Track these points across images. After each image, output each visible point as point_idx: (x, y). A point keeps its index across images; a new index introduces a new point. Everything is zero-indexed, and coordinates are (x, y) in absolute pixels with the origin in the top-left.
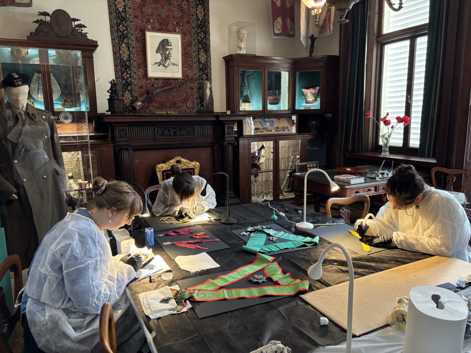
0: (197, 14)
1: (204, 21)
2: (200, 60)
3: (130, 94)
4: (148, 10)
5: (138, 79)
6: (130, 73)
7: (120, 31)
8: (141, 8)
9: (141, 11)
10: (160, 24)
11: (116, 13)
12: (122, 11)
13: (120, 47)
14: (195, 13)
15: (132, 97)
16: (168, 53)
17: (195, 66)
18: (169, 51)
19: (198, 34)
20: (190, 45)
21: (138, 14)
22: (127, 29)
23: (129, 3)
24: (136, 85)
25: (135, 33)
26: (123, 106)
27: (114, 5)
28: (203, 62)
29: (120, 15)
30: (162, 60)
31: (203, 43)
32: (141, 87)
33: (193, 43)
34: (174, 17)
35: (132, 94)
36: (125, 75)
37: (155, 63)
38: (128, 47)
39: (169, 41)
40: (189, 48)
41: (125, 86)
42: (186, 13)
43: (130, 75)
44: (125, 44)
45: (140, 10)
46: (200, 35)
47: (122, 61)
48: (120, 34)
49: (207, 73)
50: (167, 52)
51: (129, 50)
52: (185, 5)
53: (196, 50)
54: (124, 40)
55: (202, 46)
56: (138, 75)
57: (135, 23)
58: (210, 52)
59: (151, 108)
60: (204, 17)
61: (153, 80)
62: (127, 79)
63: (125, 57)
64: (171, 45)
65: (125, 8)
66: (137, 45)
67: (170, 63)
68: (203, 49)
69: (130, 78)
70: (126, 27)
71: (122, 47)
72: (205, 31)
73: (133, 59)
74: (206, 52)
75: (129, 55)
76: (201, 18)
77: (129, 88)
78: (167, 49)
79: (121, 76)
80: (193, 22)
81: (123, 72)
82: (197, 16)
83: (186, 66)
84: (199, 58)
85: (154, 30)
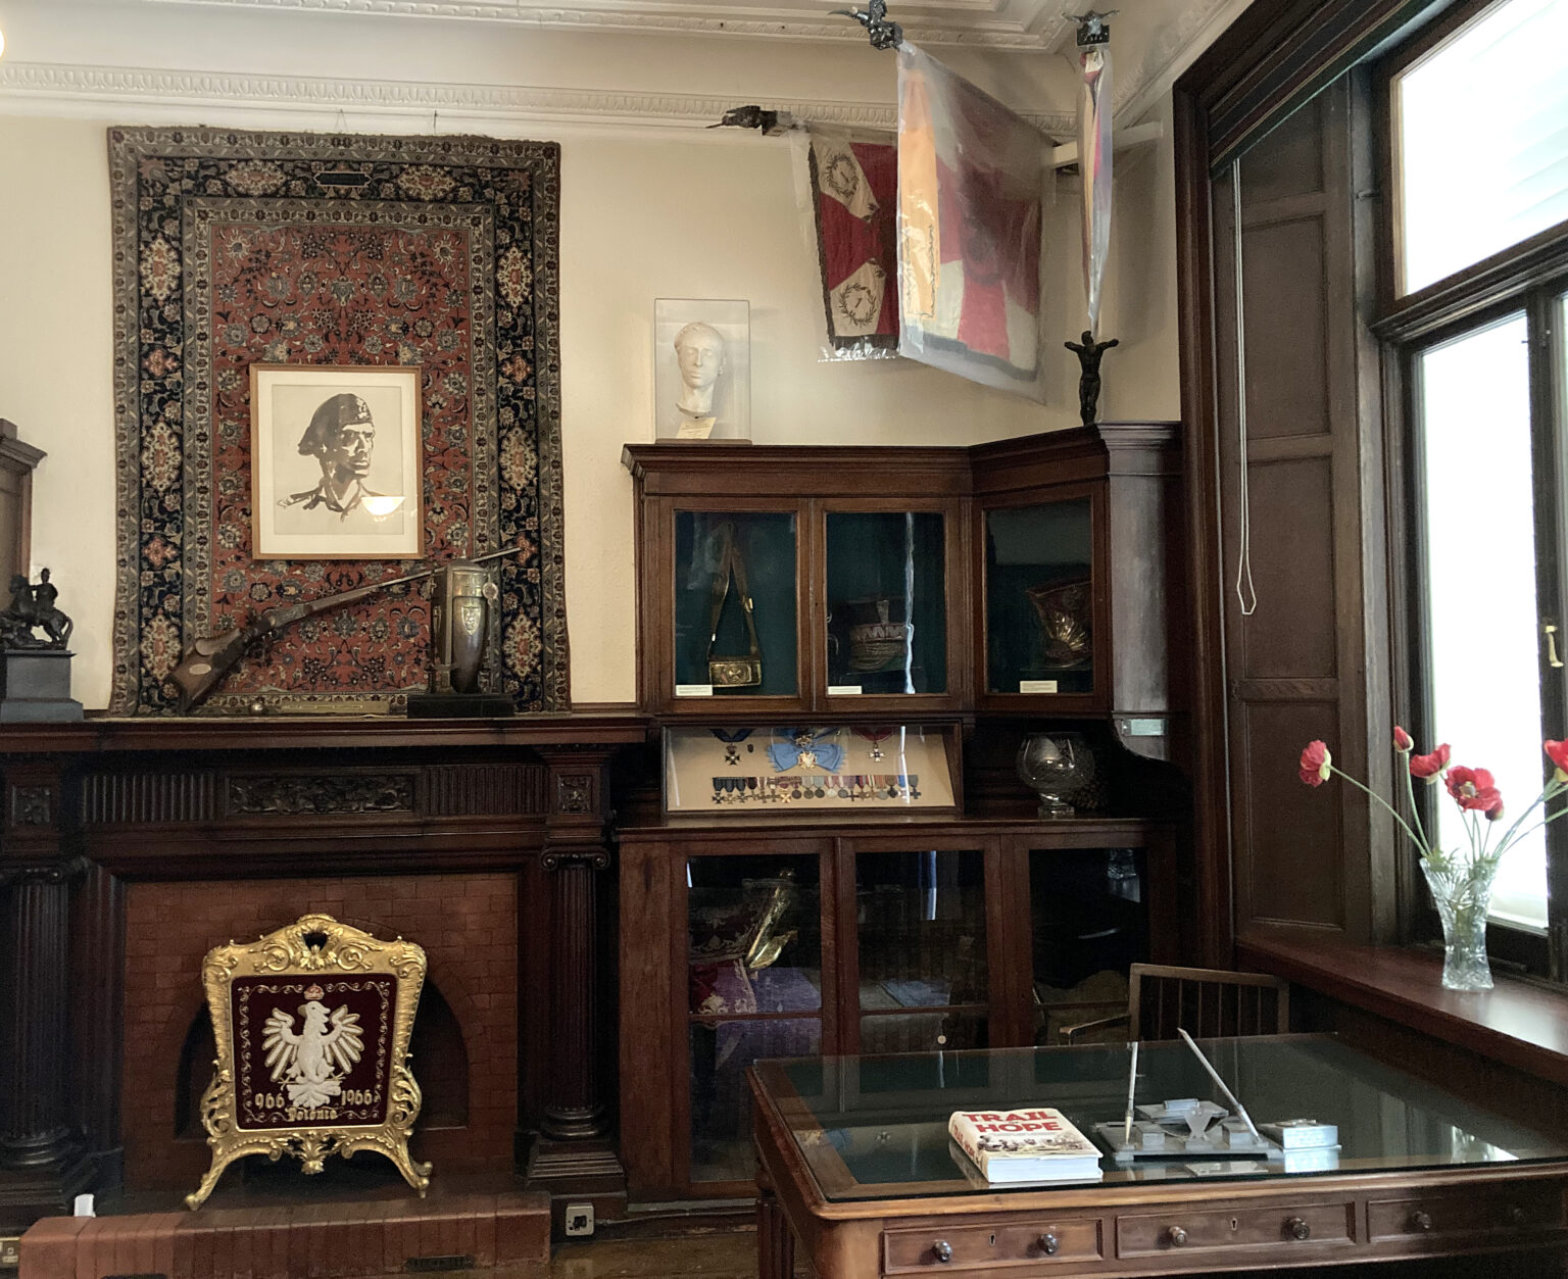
0: (497, 285)
1: (528, 312)
2: (507, 476)
3: (173, 629)
4: (276, 286)
5: (213, 564)
6: (178, 542)
7: (152, 377)
8: (248, 281)
9: (249, 291)
10: (326, 338)
11: (140, 307)
12: (168, 298)
13: (142, 440)
14: (488, 281)
15: (181, 642)
16: (352, 454)
17: (481, 501)
18: (361, 442)
19: (499, 365)
20: (462, 414)
21: (235, 303)
22: (182, 367)
23: (201, 265)
24: (202, 592)
25: (214, 379)
26: (140, 681)
27: (135, 278)
28: (519, 483)
29: (155, 313)
30: (324, 483)
31: (520, 404)
32: (224, 600)
33: (480, 403)
34: (392, 305)
35: (180, 629)
36: (157, 552)
37: (294, 497)
38: (180, 438)
39: (360, 403)
40: (456, 427)
41: (150, 597)
42: (447, 285)
43: (180, 548)
44: (169, 424)
45: (245, 289)
46: (508, 369)
47: (146, 495)
48: (148, 386)
49: (538, 531)
50: (351, 450)
51: (180, 448)
52: (443, 251)
53: (491, 434)
54: (163, 410)
55: (516, 415)
56: (216, 549)
57: (217, 340)
58: (557, 440)
59: (264, 689)
60: (532, 292)
61: (283, 568)
62: (164, 568)
63: (160, 479)
64: (368, 420)
65: (180, 286)
66: (221, 427)
67: (362, 492)
68: (522, 427)
69: (178, 563)
70: (181, 360)
71: (152, 436)
72: (533, 351)
73: (199, 485)
74: (536, 443)
75: (180, 468)
76: (515, 301)
77: (170, 604)
78: (349, 437)
79: (137, 555)
80: (479, 317)
81: (146, 537)
82: (498, 293)
83: (437, 506)
84: (501, 469)
85: (297, 359)
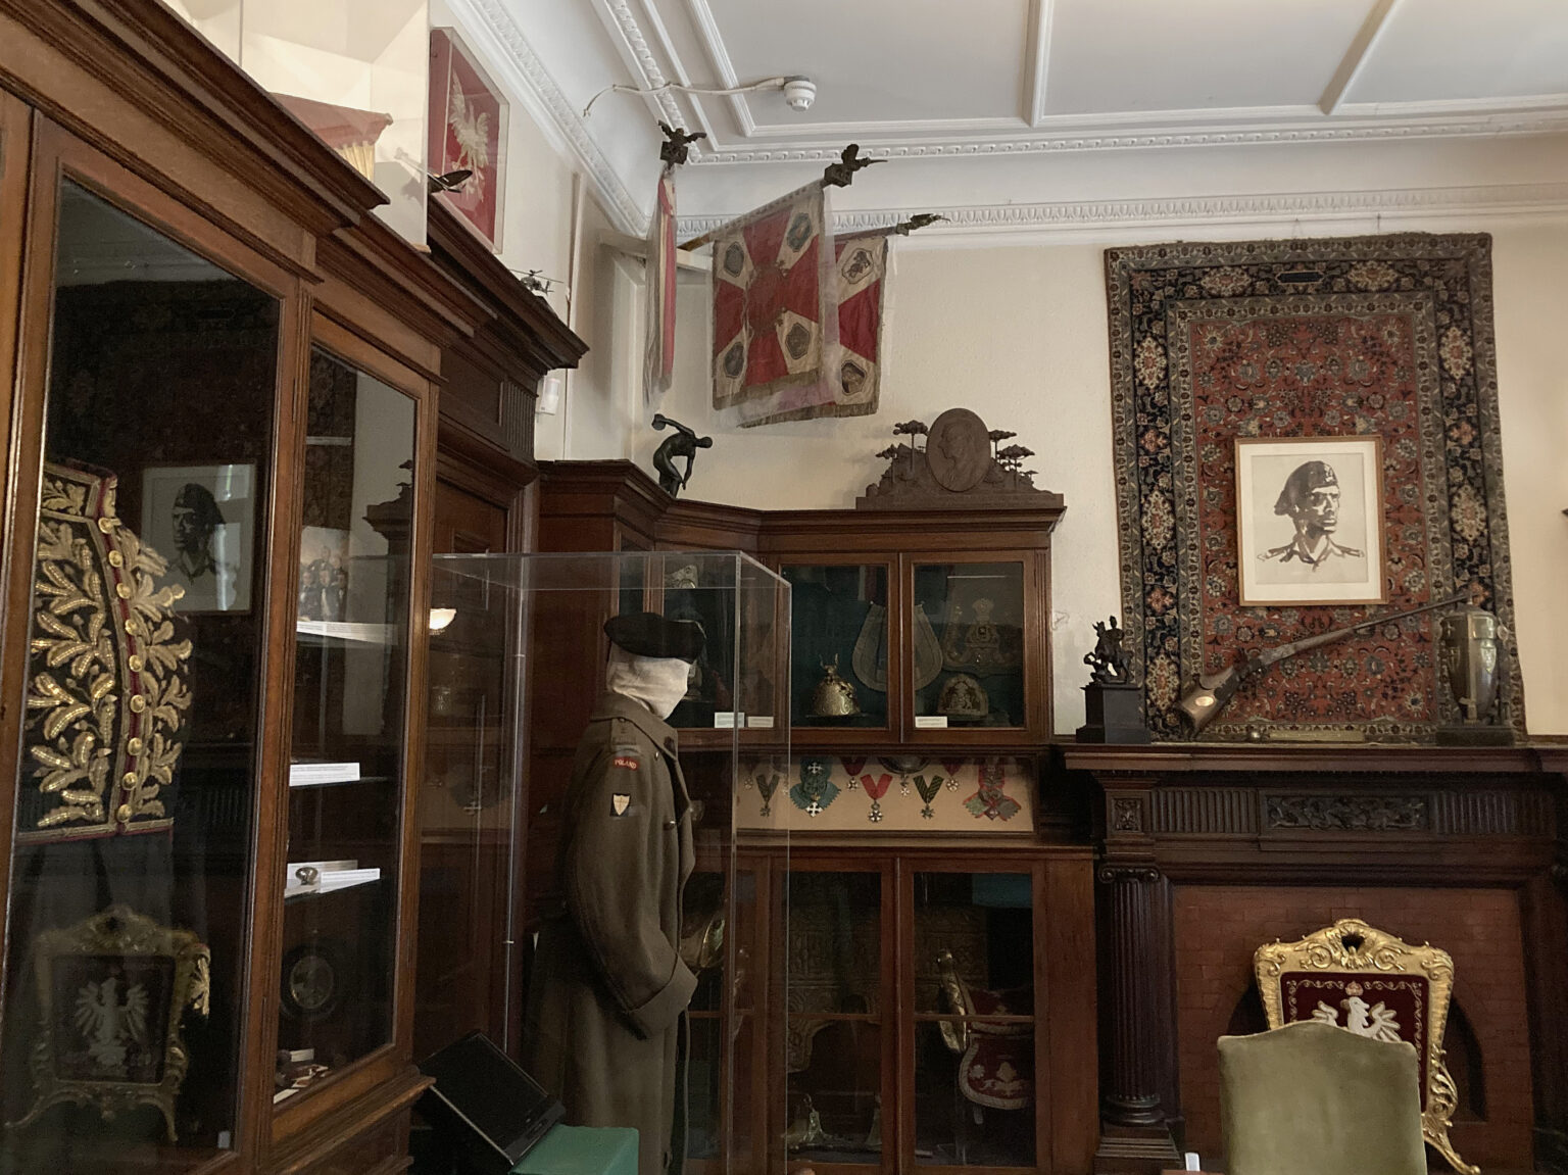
0: (1441, 361)
1: (1471, 383)
2: (1458, 528)
3: (1173, 666)
4: (1247, 371)
5: (1204, 611)
6: (1174, 592)
7: (1147, 453)
8: (1223, 368)
9: (1224, 377)
10: (1292, 414)
11: (1135, 395)
12: (1157, 387)
13: (1141, 506)
14: (1432, 357)
15: (1180, 678)
16: (1321, 513)
17: (1436, 551)
18: (1328, 503)
19: (1447, 431)
20: (1414, 475)
21: (1213, 388)
22: (1170, 444)
23: (1183, 357)
24: (1195, 634)
25: (1198, 453)
26: (1146, 711)
27: (1131, 371)
28: (1471, 534)
29: (1148, 400)
30: (1296, 539)
31: (1468, 463)
32: (1215, 641)
33: (1429, 465)
34: (1348, 383)
35: (1178, 666)
36: (1158, 601)
37: (1271, 551)
38: (1172, 504)
39: (1327, 469)
40: (1409, 487)
41: (1153, 638)
42: (1395, 363)
43: (1176, 597)
44: (1162, 492)
45: (1220, 376)
46: (1455, 433)
47: (1147, 552)
48: (1145, 461)
49: (1491, 577)
50: (1320, 510)
51: (1173, 512)
52: (1391, 334)
53: (1441, 492)
54: (1157, 480)
55: (1465, 474)
56: (1205, 596)
57: (1199, 420)
58: (1502, 495)
59: (1252, 719)
60: (1473, 365)
61: (1264, 614)
62: (1164, 614)
63: (1158, 539)
64: (1334, 483)
65: (1166, 376)
66: (1205, 493)
67: (1331, 546)
68: (1472, 484)
69: (1175, 610)
70: (1168, 438)
71: (1149, 502)
72: (1478, 417)
73: (1189, 543)
74: (1485, 498)
75: (1174, 529)
76: (1458, 374)
77: (1170, 644)
78: (1318, 498)
79: (1141, 603)
80: (1426, 389)
81: (1148, 588)
82: (1441, 367)
83: (1395, 556)
84: (1452, 522)
85: (1267, 433)
